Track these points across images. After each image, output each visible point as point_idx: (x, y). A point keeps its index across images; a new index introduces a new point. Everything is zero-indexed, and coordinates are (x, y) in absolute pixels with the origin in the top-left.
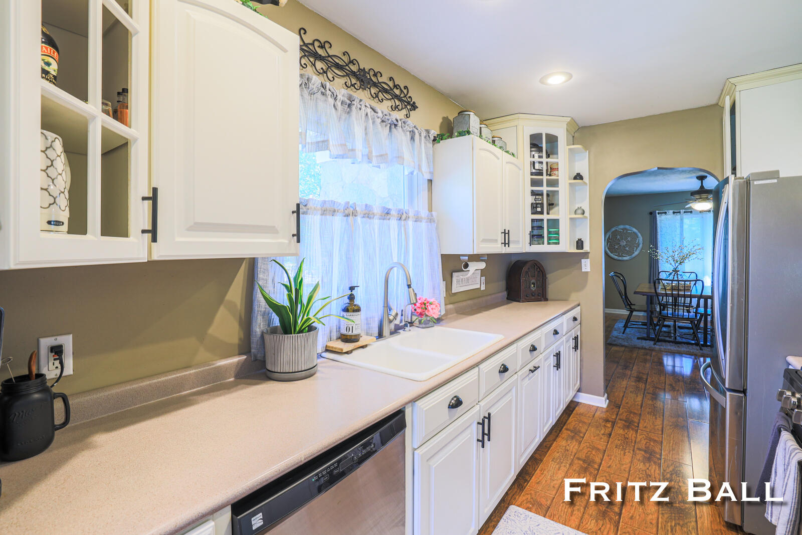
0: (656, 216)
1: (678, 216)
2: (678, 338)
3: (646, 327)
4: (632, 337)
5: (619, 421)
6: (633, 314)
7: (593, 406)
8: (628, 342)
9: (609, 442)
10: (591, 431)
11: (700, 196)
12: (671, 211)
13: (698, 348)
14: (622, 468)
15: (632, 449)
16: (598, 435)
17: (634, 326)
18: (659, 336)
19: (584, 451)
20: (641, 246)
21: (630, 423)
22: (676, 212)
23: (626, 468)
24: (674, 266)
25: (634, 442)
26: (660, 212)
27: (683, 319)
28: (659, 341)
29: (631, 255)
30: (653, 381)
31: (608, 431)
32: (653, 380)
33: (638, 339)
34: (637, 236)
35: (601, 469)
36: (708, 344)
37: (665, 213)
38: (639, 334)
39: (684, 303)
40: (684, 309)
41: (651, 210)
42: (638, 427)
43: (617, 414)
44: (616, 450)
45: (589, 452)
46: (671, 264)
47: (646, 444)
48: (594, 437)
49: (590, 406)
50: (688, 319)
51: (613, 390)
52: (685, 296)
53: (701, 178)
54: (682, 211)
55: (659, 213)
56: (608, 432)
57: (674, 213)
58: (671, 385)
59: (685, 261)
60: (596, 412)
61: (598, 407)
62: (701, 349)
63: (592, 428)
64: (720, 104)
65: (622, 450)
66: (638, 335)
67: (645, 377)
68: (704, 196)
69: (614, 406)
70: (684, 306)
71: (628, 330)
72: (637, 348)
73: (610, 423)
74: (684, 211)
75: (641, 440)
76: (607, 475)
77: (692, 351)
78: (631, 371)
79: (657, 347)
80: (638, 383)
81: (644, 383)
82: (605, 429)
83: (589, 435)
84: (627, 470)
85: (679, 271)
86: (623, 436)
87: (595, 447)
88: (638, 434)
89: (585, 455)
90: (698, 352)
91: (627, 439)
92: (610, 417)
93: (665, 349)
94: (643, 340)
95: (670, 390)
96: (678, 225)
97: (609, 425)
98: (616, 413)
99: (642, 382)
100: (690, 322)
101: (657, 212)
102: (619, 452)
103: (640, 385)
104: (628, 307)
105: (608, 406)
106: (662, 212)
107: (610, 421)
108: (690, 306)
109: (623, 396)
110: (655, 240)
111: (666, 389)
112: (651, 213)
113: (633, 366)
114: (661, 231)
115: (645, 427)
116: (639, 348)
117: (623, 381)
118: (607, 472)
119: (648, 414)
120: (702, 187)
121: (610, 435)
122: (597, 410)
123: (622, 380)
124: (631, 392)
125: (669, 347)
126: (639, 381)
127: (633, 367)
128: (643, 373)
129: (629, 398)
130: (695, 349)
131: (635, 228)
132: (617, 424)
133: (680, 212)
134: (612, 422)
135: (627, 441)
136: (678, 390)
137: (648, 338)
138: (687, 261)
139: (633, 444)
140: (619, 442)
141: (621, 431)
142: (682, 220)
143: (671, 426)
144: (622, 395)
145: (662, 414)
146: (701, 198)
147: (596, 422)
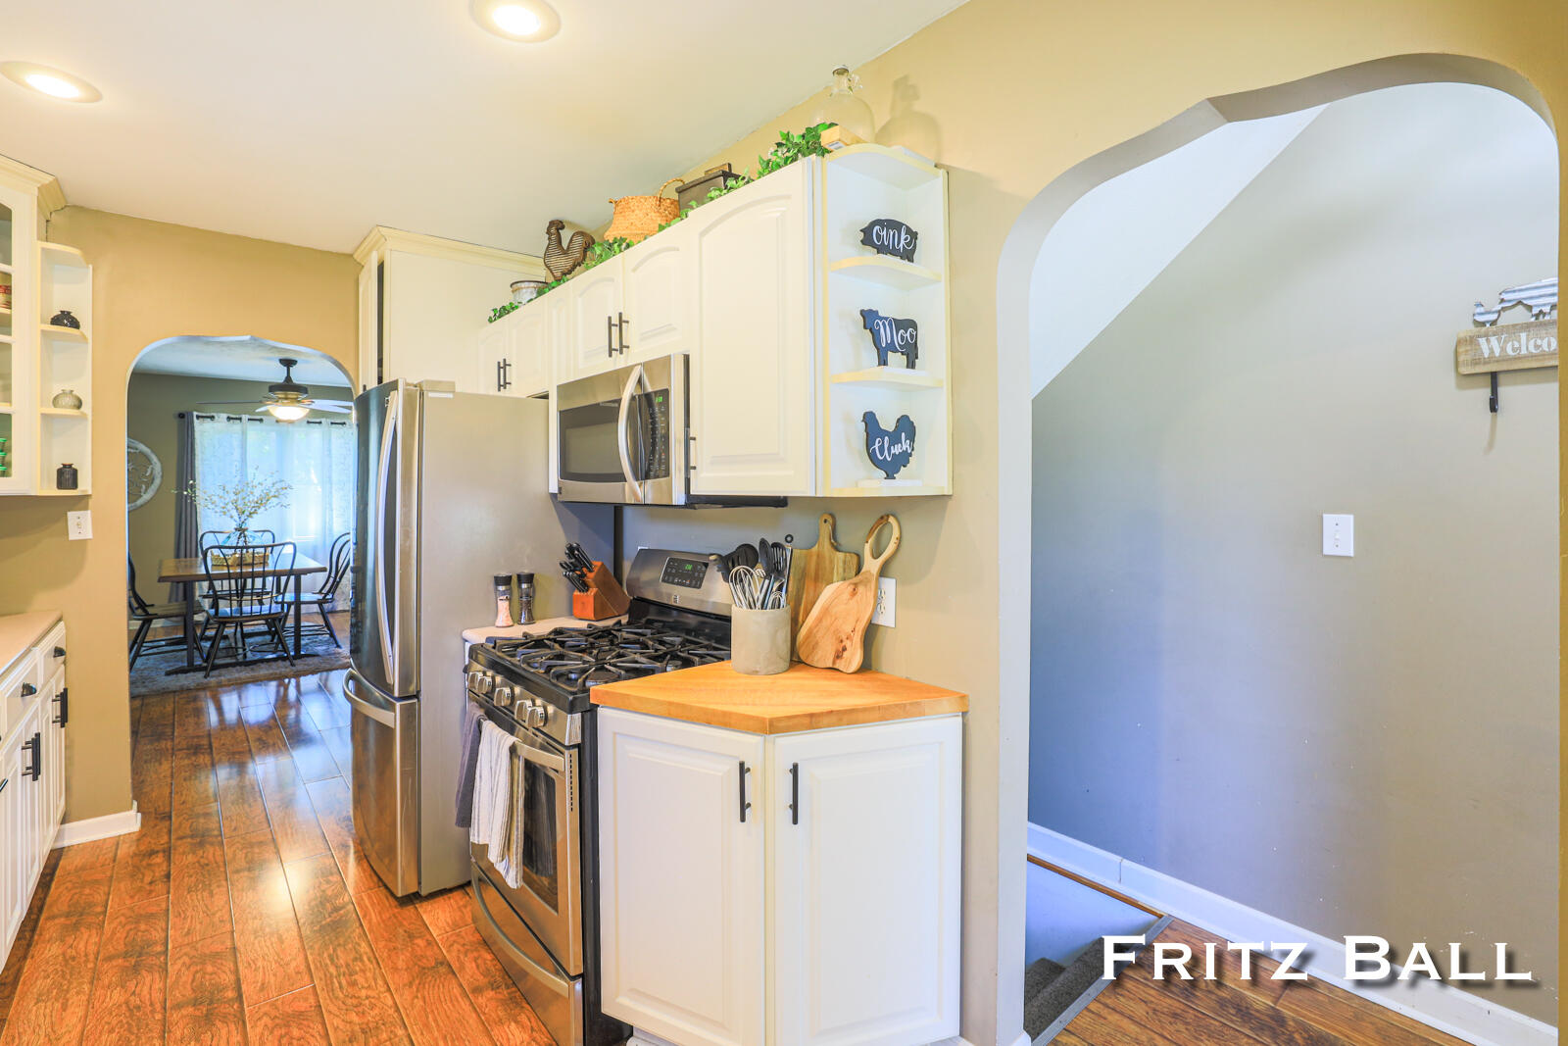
0: (192, 422)
1: (236, 426)
2: (249, 654)
3: (185, 647)
4: (153, 674)
5: (180, 842)
6: (152, 626)
7: (105, 840)
8: (145, 687)
9: (172, 891)
10: (119, 890)
11: (286, 394)
12: (224, 416)
13: (288, 663)
14: (216, 919)
15: (222, 877)
16: (140, 889)
17: (151, 651)
18: (214, 658)
19: (118, 935)
20: (157, 481)
21: (203, 836)
22: (233, 419)
23: (222, 916)
24: (238, 520)
25: (221, 864)
26: (200, 414)
27: (252, 617)
28: (215, 667)
29: (135, 501)
30: (223, 745)
31: (160, 872)
32: (222, 742)
33: (168, 674)
34: (149, 461)
35: (170, 947)
36: (302, 653)
37: (212, 418)
38: (165, 664)
39: (253, 588)
40: (252, 600)
41: (182, 410)
42: (221, 835)
43: (170, 832)
44: (191, 896)
45: (132, 932)
46: (232, 517)
47: (246, 857)
48: (132, 897)
49: (96, 845)
50: (260, 616)
51: (145, 790)
52: (253, 575)
53: (288, 363)
54: (245, 417)
55: (198, 417)
56: (163, 873)
57: (229, 419)
58: (259, 739)
59: (259, 511)
60: (117, 849)
61: (120, 836)
62: (292, 665)
63: (119, 882)
64: (355, 256)
65: (204, 890)
66: (165, 667)
67: (205, 742)
68: (292, 395)
69: (157, 818)
70: (252, 594)
71: (139, 661)
72: (170, 692)
73: (161, 855)
74: (248, 416)
75: (235, 855)
76: (186, 949)
77: (278, 671)
78: (173, 740)
79: (212, 681)
80: (193, 758)
81: (208, 754)
82: (153, 871)
83: (117, 900)
84: (226, 917)
85: (246, 529)
86: (197, 864)
87: (141, 915)
88: (225, 848)
89: (122, 943)
90: (288, 670)
91: (207, 865)
92: (155, 844)
93: (229, 680)
94: (180, 675)
95: (260, 749)
96: (236, 443)
97: (159, 859)
98: (165, 830)
99: (203, 753)
100: (263, 622)
101: (195, 413)
102: (199, 897)
103: (201, 760)
104: (139, 611)
105: (143, 825)
106: (204, 415)
107: (157, 852)
108: (263, 592)
109: (171, 793)
110: (189, 471)
111: (253, 750)
112: (182, 416)
113: (174, 728)
114: (203, 453)
115: (235, 829)
116: (175, 692)
117: (160, 764)
118: (188, 944)
119: (233, 804)
120: (288, 378)
121: (168, 876)
122: (118, 844)
123: (157, 764)
124: (185, 780)
125: (237, 675)
126: (195, 754)
127: (173, 733)
128: (198, 737)
129: (184, 793)
130: (282, 667)
131: (145, 444)
132: (175, 849)
133: (240, 419)
134: (164, 851)
135: (208, 871)
136: (274, 744)
137: (192, 668)
138: (263, 508)
139: (222, 869)
140: (193, 879)
141: (190, 858)
142: (244, 433)
143: (279, 807)
144: (168, 791)
145: (258, 794)
146: (286, 399)
147: (126, 868)
